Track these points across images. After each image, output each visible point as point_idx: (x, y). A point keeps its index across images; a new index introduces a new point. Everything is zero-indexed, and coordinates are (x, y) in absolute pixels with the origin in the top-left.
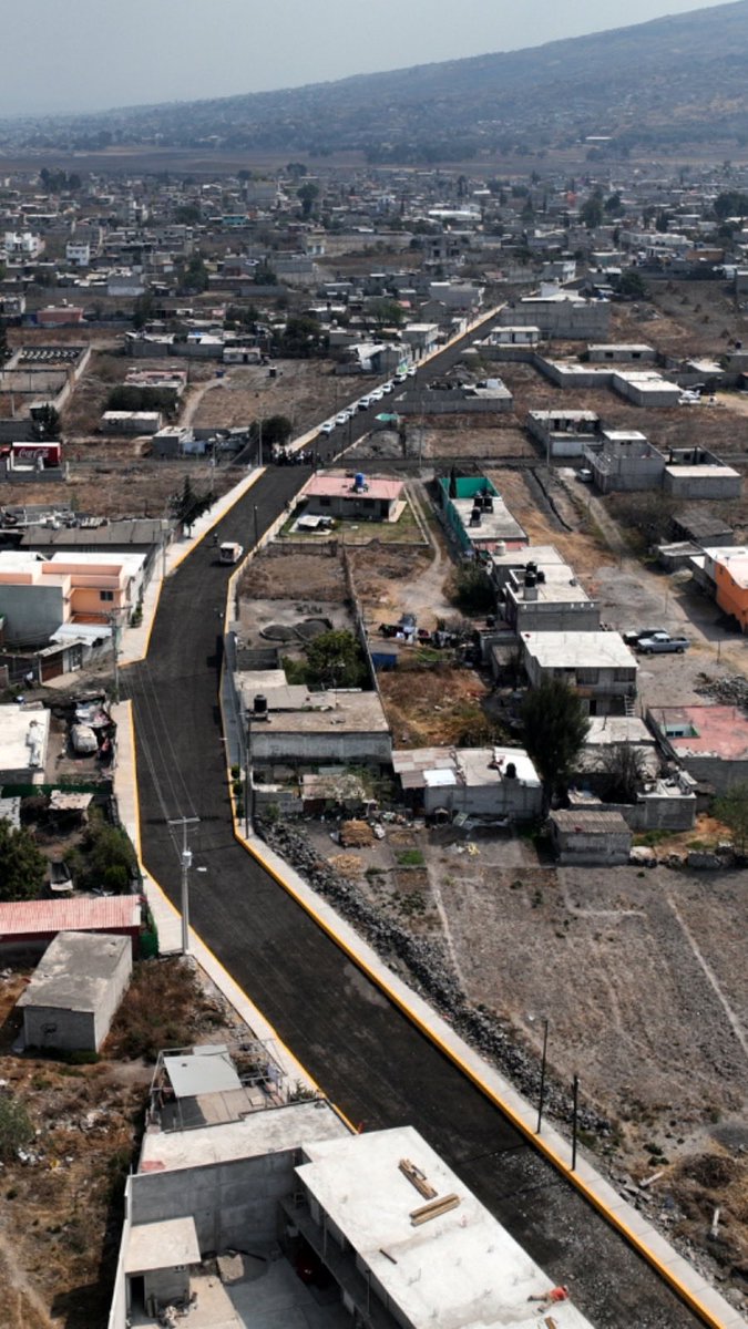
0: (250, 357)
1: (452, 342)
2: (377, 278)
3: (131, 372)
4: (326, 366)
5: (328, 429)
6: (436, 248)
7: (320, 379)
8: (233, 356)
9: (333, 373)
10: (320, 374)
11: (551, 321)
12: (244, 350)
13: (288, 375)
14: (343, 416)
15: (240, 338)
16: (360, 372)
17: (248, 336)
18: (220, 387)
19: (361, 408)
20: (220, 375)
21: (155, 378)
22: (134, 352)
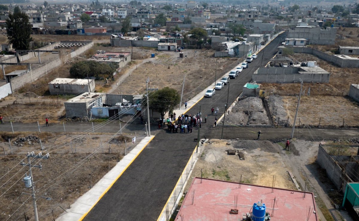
0: (171, 48)
1: (267, 44)
2: (230, 21)
3: (98, 53)
4: (210, 53)
5: (210, 94)
6: (250, 14)
7: (207, 59)
8: (162, 46)
9: (213, 56)
10: (206, 56)
11: (310, 36)
12: (168, 44)
13: (189, 57)
14: (220, 83)
15: (168, 38)
16: (228, 56)
17: (172, 38)
18: (150, 62)
19: (231, 77)
20: (153, 56)
21: (109, 57)
22: (115, 44)
